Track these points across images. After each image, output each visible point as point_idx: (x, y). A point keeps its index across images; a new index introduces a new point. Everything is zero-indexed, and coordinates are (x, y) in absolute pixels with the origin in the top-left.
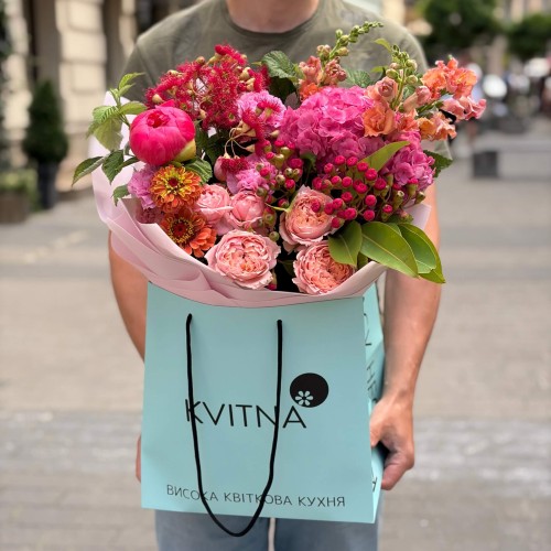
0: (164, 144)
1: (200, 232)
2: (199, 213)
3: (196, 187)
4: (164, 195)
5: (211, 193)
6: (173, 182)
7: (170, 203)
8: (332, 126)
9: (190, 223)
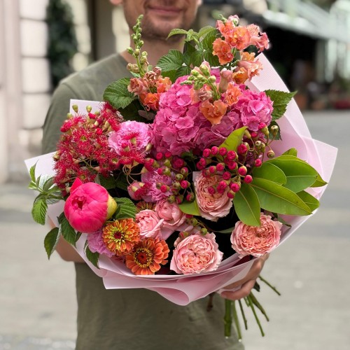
0: (95, 217)
1: (155, 249)
2: (146, 238)
3: (133, 228)
4: (118, 248)
5: (143, 218)
6: (118, 235)
7: (126, 250)
8: (188, 132)
9: (146, 250)
